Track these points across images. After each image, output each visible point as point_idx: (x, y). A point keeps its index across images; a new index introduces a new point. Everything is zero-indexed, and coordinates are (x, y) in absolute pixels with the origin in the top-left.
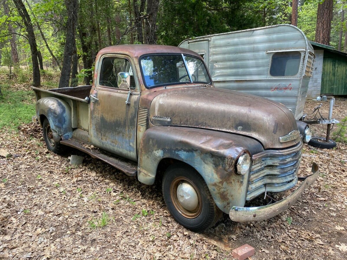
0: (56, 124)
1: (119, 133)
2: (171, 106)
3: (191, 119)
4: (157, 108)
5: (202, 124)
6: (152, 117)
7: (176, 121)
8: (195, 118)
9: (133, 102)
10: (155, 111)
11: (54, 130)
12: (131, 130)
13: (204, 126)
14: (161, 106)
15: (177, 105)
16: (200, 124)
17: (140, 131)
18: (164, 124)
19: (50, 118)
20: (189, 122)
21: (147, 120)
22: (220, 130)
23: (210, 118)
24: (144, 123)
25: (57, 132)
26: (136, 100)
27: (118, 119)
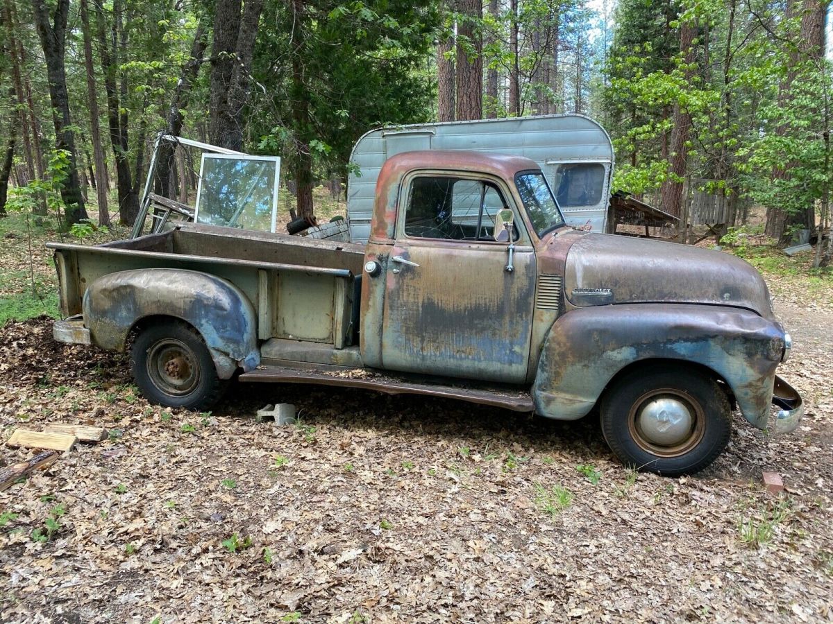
0: (227, 335)
1: (483, 329)
2: (608, 268)
3: (650, 289)
4: (579, 275)
5: (670, 295)
6: (569, 291)
7: (623, 294)
8: (657, 287)
9: (523, 266)
10: (576, 280)
11: (217, 350)
12: (517, 322)
13: (673, 298)
14: (588, 271)
15: (618, 266)
16: (666, 296)
17: (542, 320)
18: (597, 302)
19: (203, 321)
20: (646, 295)
21: (561, 298)
22: (701, 302)
23: (680, 285)
24: (554, 303)
25: (231, 353)
26: (529, 262)
27: (482, 302)
